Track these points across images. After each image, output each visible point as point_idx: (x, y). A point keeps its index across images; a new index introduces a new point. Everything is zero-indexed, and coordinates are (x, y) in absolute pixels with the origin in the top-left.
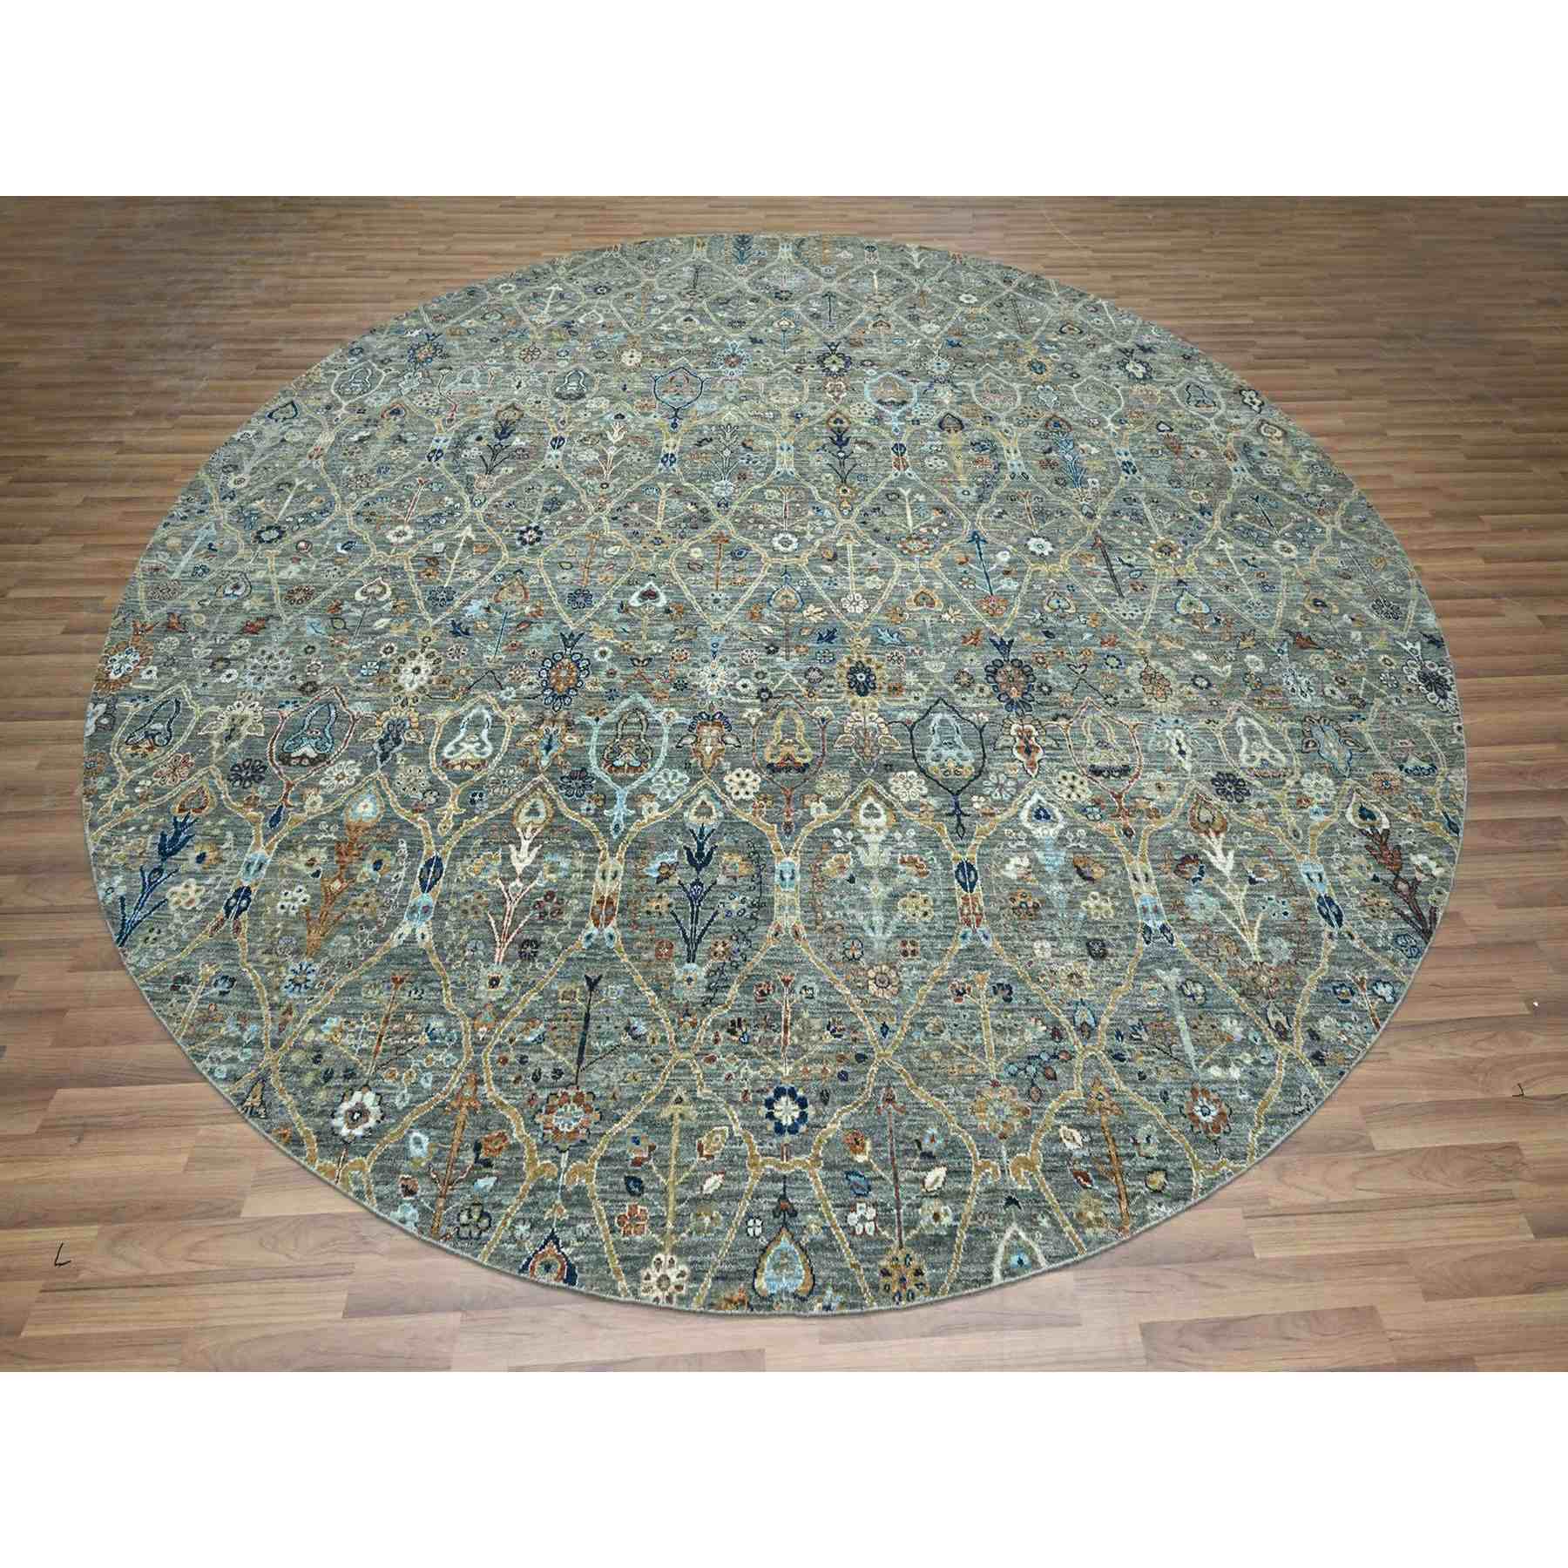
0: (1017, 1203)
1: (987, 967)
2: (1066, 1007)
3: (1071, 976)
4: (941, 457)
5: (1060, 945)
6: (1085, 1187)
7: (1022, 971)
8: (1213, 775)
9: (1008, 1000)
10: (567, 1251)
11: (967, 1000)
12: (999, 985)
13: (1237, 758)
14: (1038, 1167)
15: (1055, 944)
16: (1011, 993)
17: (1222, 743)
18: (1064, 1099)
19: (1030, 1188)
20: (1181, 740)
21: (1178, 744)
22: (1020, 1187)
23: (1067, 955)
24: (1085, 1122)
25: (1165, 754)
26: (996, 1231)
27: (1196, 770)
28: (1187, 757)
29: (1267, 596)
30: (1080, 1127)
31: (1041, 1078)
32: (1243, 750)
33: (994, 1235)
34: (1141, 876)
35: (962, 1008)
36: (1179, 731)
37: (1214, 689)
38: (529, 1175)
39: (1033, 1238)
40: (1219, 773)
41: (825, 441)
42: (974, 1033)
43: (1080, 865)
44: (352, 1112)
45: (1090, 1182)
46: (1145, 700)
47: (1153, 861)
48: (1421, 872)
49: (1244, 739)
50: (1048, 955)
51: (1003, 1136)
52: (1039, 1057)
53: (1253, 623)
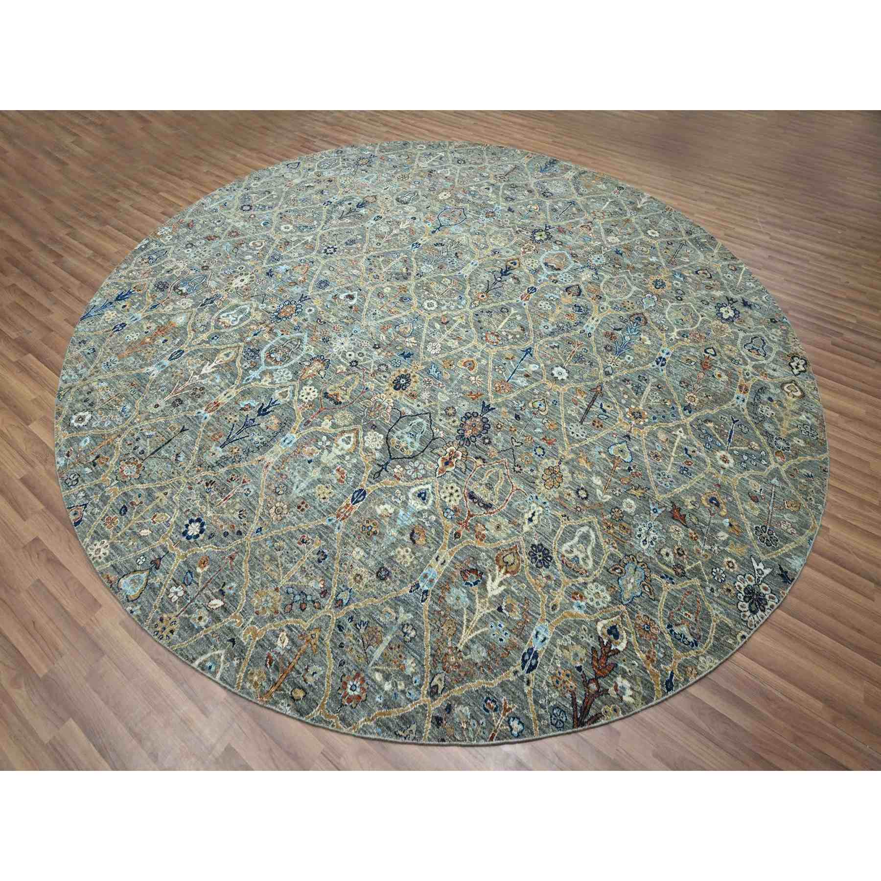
0: (234, 644)
1: (326, 540)
2: (341, 586)
3: (358, 575)
4: (551, 304)
5: (368, 558)
6: (266, 665)
7: (339, 554)
8: (536, 543)
9: (319, 561)
10: (85, 514)
11: (303, 547)
12: (323, 552)
13: (560, 545)
14: (257, 639)
15: (366, 556)
16: (324, 559)
17: (560, 532)
18: (298, 622)
19: (245, 644)
20: (537, 514)
21: (533, 514)
22: (242, 639)
23: (366, 565)
24: (295, 640)
25: (520, 514)
26: (215, 646)
27: (529, 534)
28: (531, 524)
29: (679, 476)
30: (292, 640)
31: (298, 605)
32: (569, 544)
33: (212, 647)
34: (441, 560)
35: (298, 548)
36: (541, 508)
37: (586, 502)
38: (101, 479)
39: (225, 663)
40: (541, 545)
41: (497, 269)
42: (291, 562)
43: (416, 531)
44: (80, 417)
45: (271, 666)
46: (537, 481)
47: (455, 557)
48: (616, 690)
49: (576, 539)
50: (358, 557)
51: (257, 613)
52: (306, 596)
53: (653, 485)
